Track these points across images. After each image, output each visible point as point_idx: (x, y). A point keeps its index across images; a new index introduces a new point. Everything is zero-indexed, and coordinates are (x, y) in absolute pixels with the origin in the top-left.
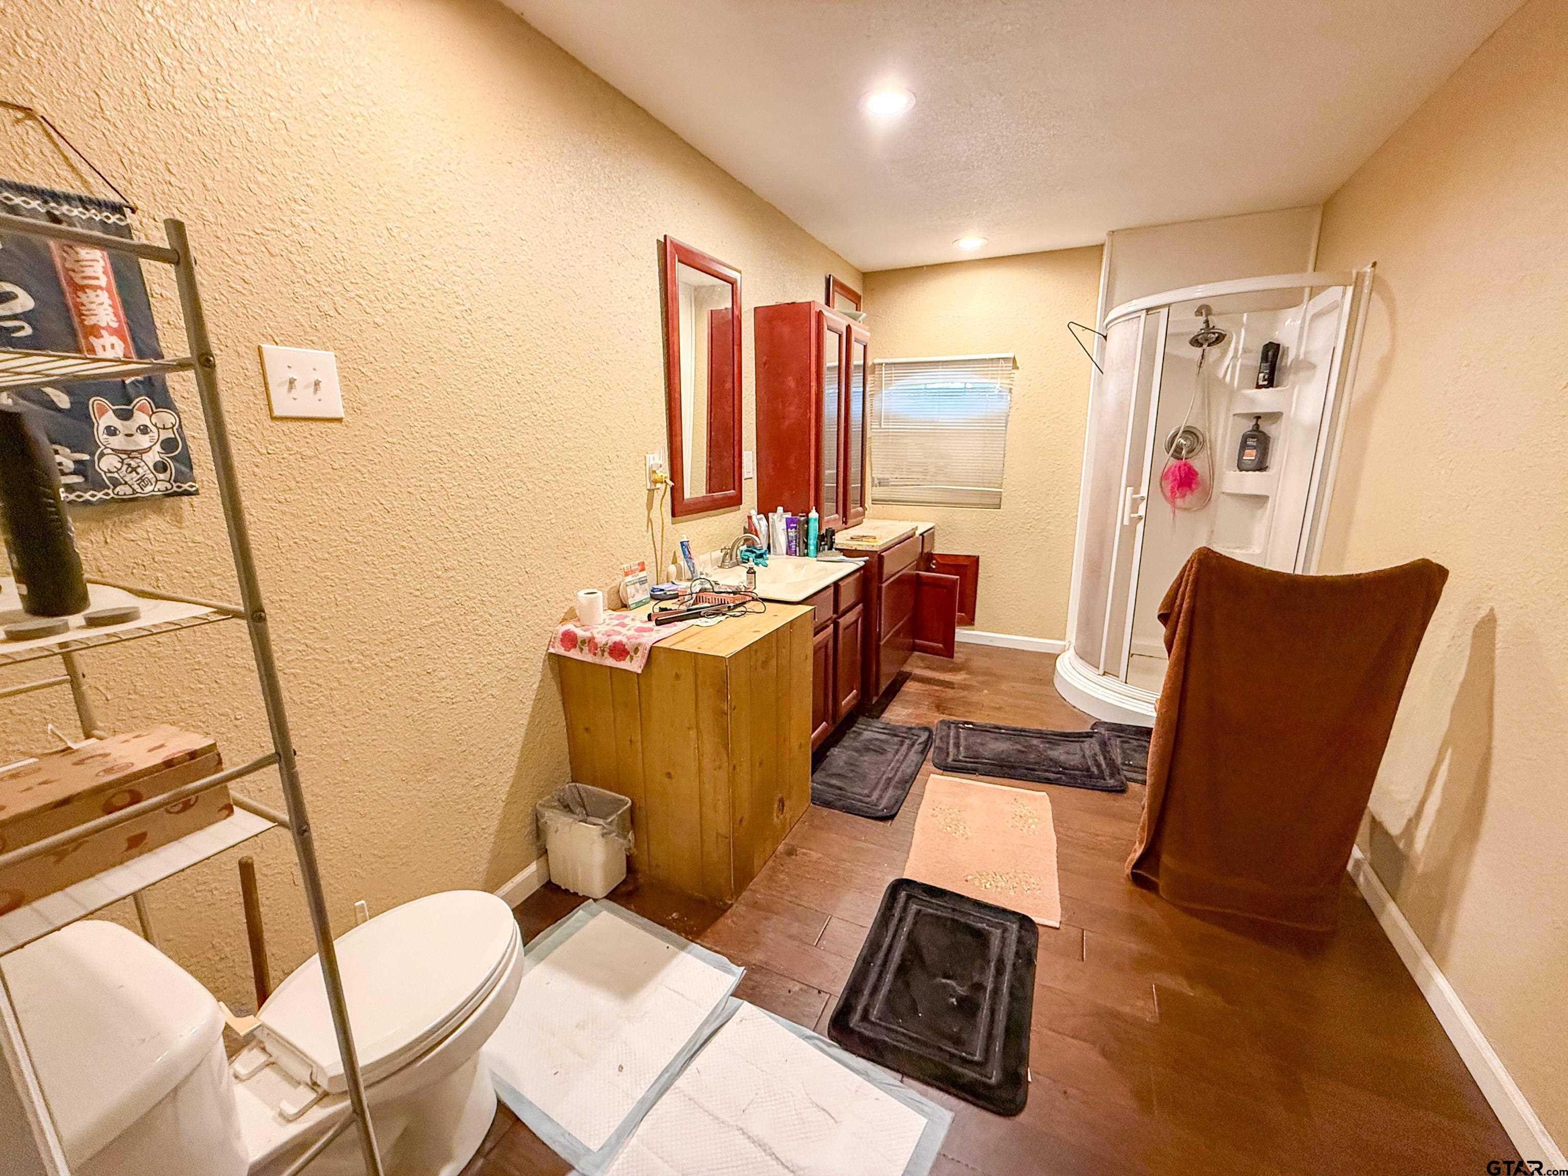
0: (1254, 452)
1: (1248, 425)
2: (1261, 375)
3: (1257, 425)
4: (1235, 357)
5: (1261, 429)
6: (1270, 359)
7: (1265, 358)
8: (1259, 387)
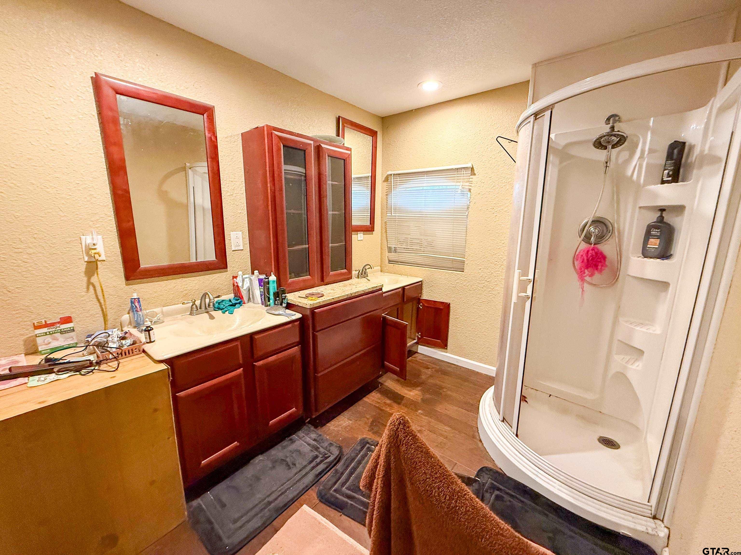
0: (658, 241)
1: (653, 217)
2: (666, 172)
3: (662, 217)
4: (642, 157)
5: (665, 220)
6: (675, 156)
7: (670, 156)
8: (663, 182)
